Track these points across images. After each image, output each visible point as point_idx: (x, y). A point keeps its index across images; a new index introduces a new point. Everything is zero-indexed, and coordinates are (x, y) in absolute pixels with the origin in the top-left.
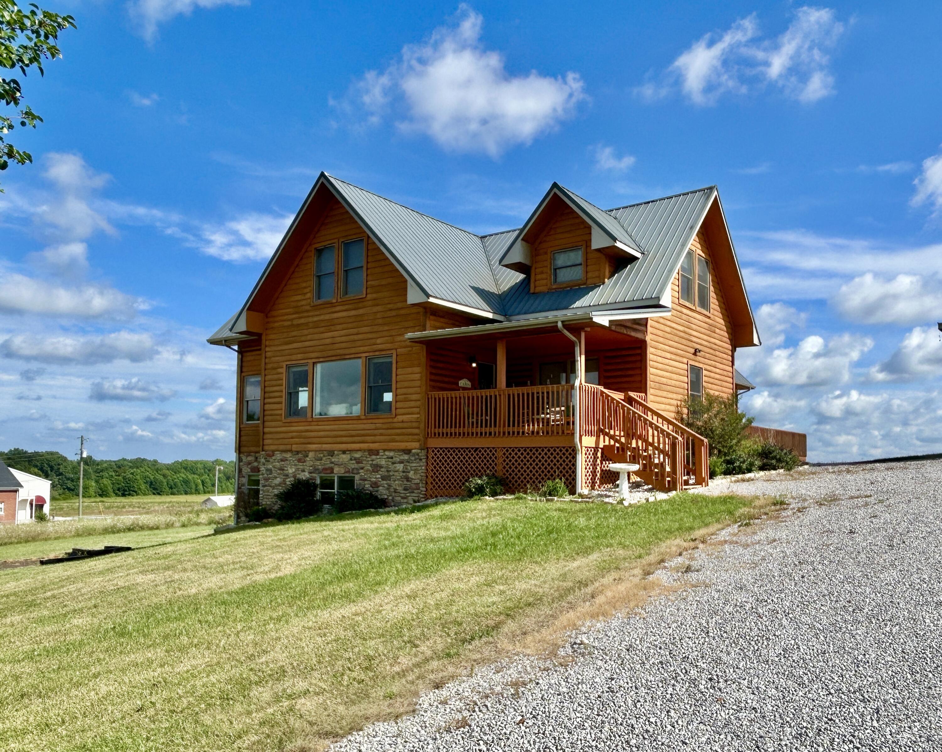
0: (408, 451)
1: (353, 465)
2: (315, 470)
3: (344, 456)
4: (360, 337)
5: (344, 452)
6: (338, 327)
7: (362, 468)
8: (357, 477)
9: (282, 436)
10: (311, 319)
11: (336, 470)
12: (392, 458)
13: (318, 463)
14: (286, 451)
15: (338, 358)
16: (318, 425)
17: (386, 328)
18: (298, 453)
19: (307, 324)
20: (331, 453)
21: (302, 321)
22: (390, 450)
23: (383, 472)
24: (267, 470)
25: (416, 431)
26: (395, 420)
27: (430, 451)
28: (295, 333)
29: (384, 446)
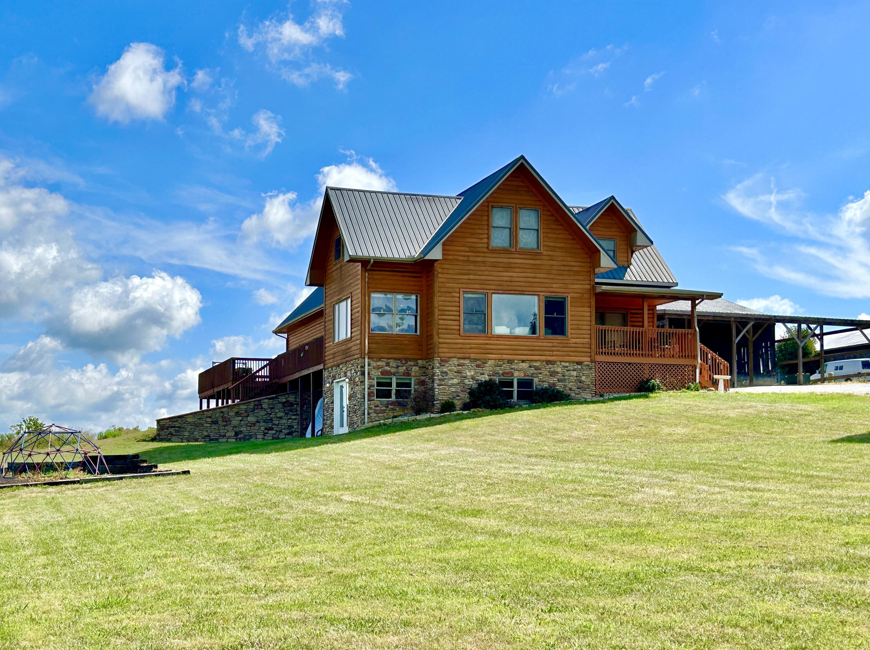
1: (532, 371)
2: (496, 374)
3: (524, 364)
5: (523, 361)
6: (517, 270)
8: (536, 380)
9: (460, 346)
10: (488, 260)
11: (516, 374)
12: (567, 367)
13: (498, 368)
14: (464, 358)
15: (517, 292)
16: (497, 340)
17: (561, 278)
18: (476, 360)
19: (484, 262)
20: (510, 362)
21: (479, 259)
24: (442, 372)
25: (587, 350)
26: (569, 342)
27: (597, 363)
28: (471, 267)
29: (561, 358)
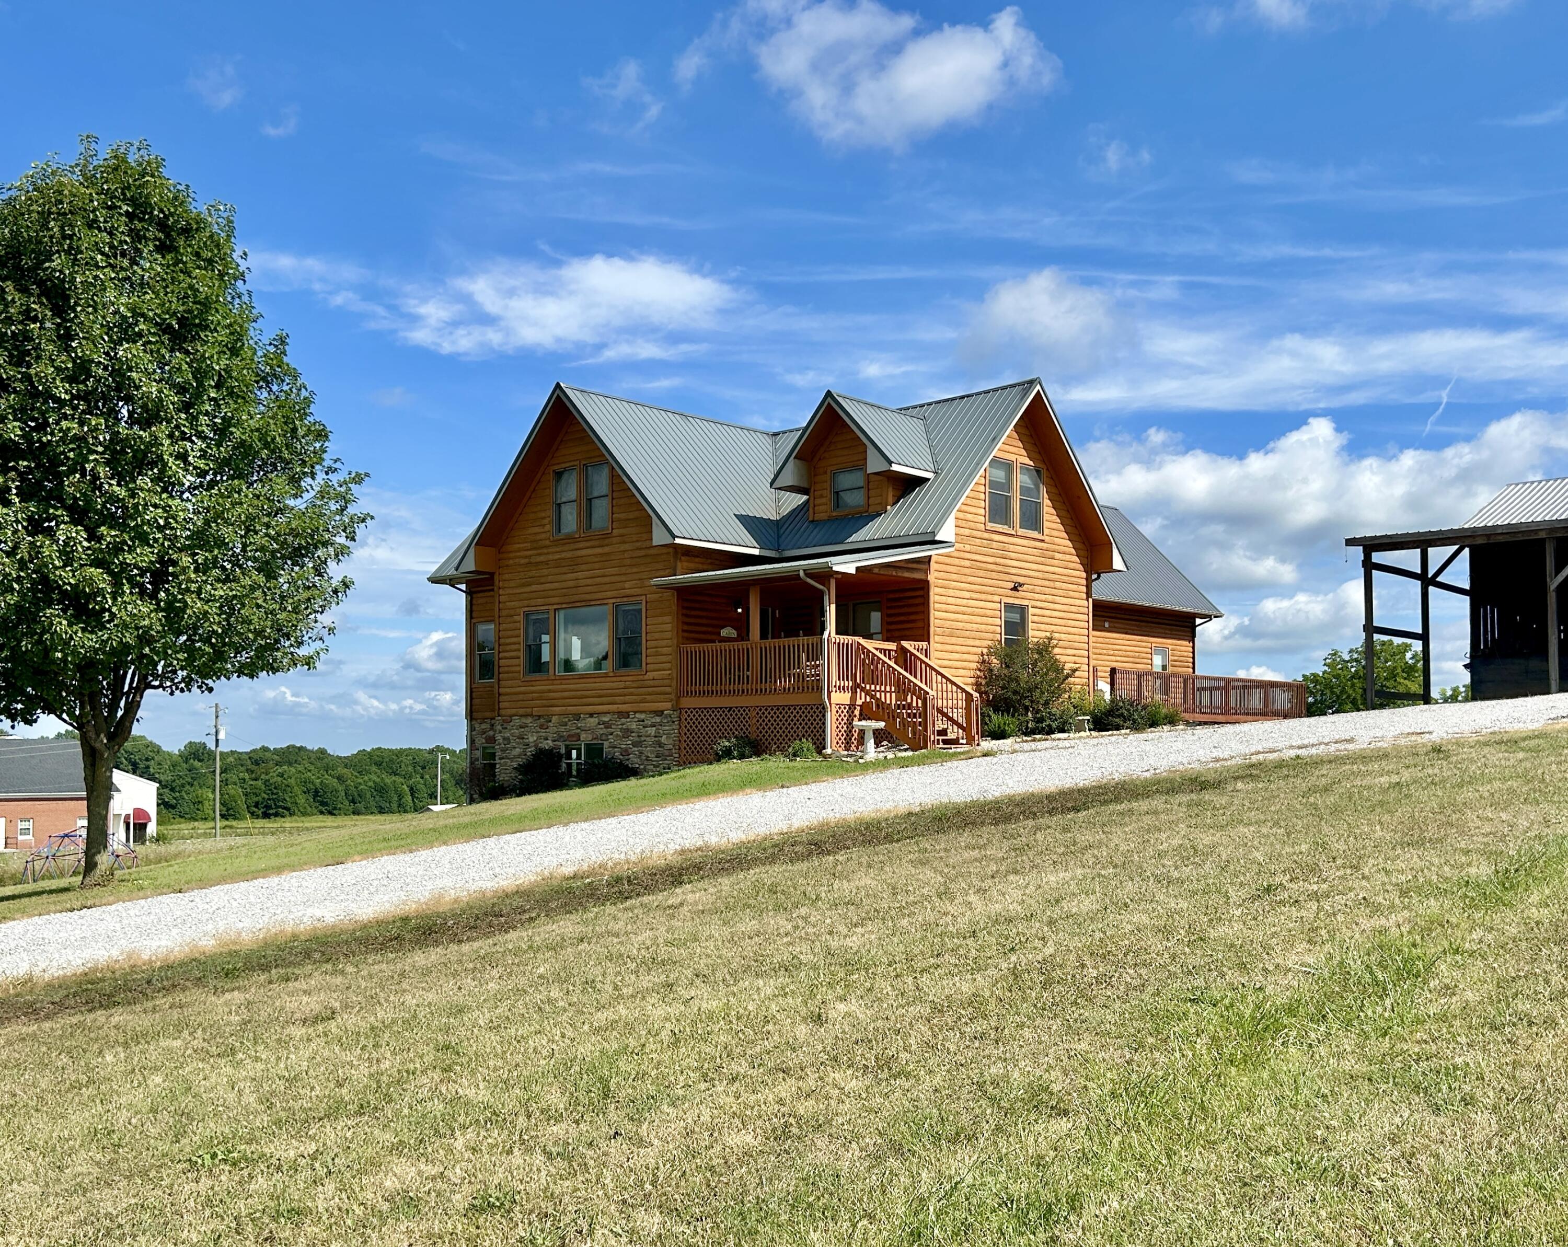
0: (660, 713)
1: (601, 730)
2: (560, 738)
3: (592, 720)
4: (607, 580)
5: (591, 715)
6: (584, 567)
7: (612, 734)
8: (606, 744)
9: (521, 697)
10: (551, 557)
11: (583, 736)
12: (643, 721)
13: (562, 729)
14: (526, 716)
15: (583, 604)
16: (561, 684)
17: (635, 570)
18: (539, 717)
19: (546, 563)
20: (577, 717)
21: (542, 558)
22: (641, 712)
23: (634, 737)
24: (504, 739)
25: (668, 689)
26: (646, 677)
27: (683, 712)
28: (533, 573)
29: (635, 707)
